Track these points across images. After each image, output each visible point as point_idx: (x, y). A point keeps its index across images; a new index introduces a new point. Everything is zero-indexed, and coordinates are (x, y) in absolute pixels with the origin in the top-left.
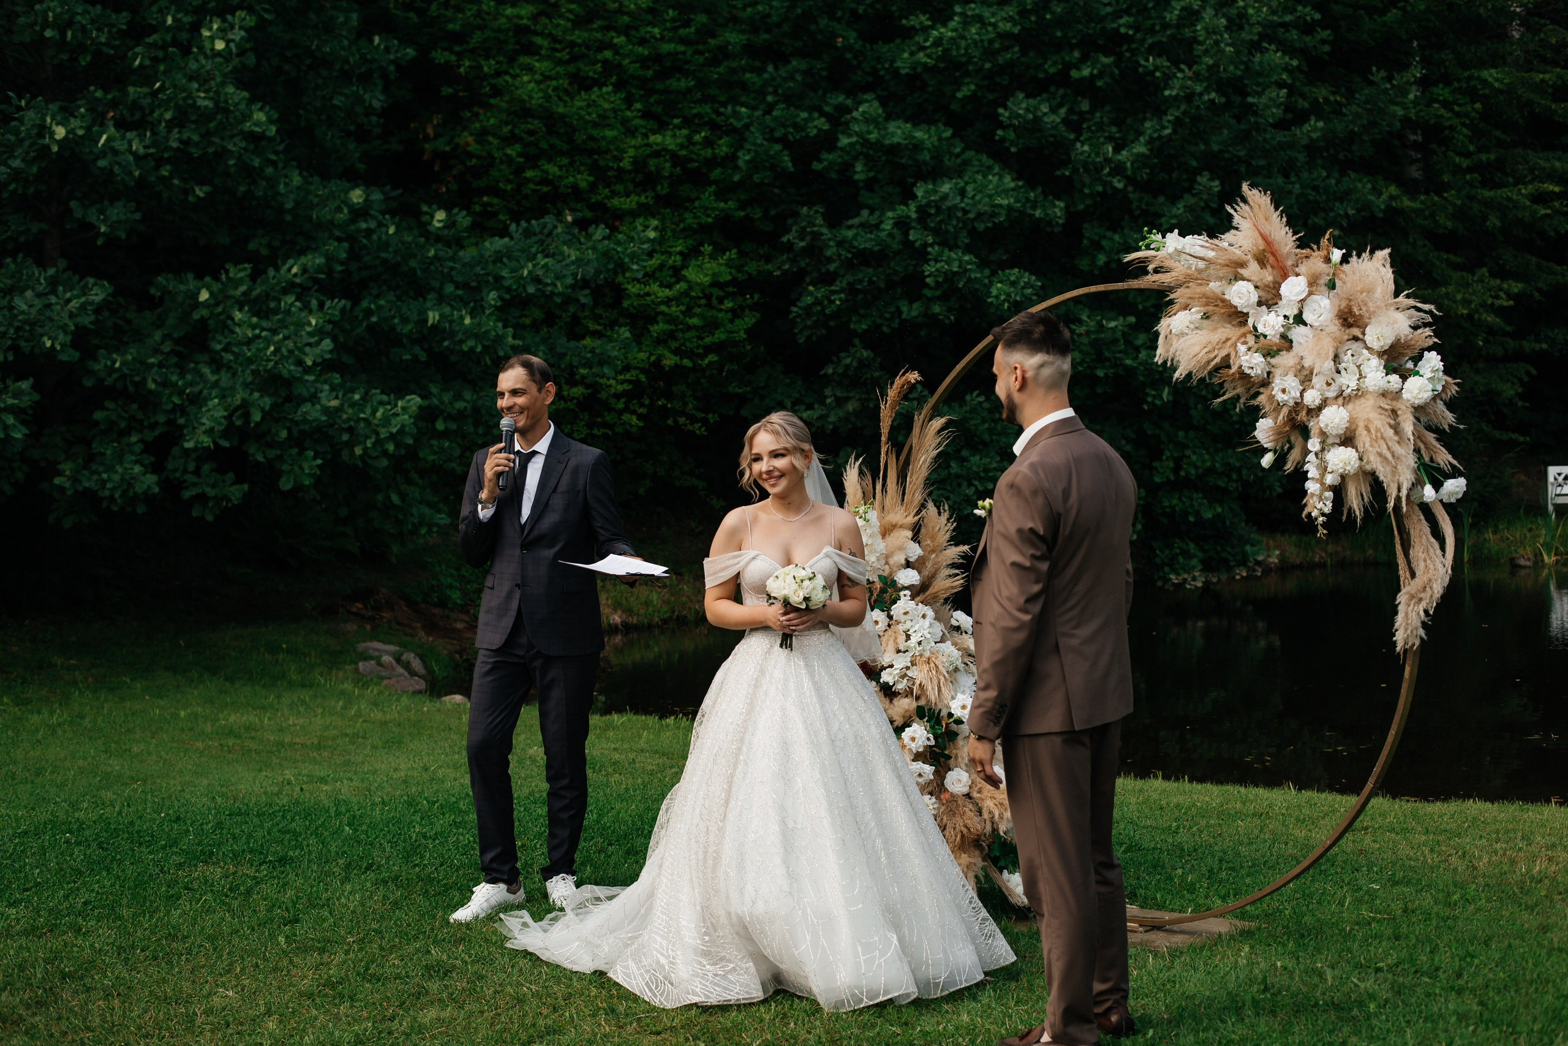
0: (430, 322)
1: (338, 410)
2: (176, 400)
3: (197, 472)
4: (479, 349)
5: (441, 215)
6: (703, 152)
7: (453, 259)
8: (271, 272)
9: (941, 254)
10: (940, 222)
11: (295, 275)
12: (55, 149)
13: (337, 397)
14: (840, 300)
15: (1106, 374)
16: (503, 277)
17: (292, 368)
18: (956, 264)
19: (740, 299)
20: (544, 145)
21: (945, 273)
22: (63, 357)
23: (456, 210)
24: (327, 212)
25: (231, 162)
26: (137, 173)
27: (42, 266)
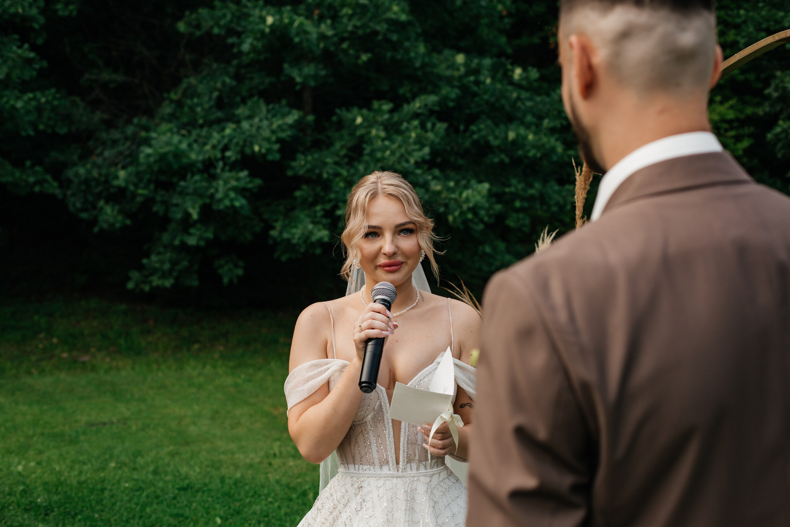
0: (510, 139)
1: (439, 193)
2: (342, 184)
4: (539, 155)
5: (518, 72)
7: (530, 99)
8: (405, 106)
11: (420, 108)
12: (267, 30)
13: (440, 184)
17: (405, 164)
19: (741, 131)
22: (270, 158)
23: (530, 68)
24: (442, 70)
25: (380, 38)
26: (322, 45)
27: (268, 103)
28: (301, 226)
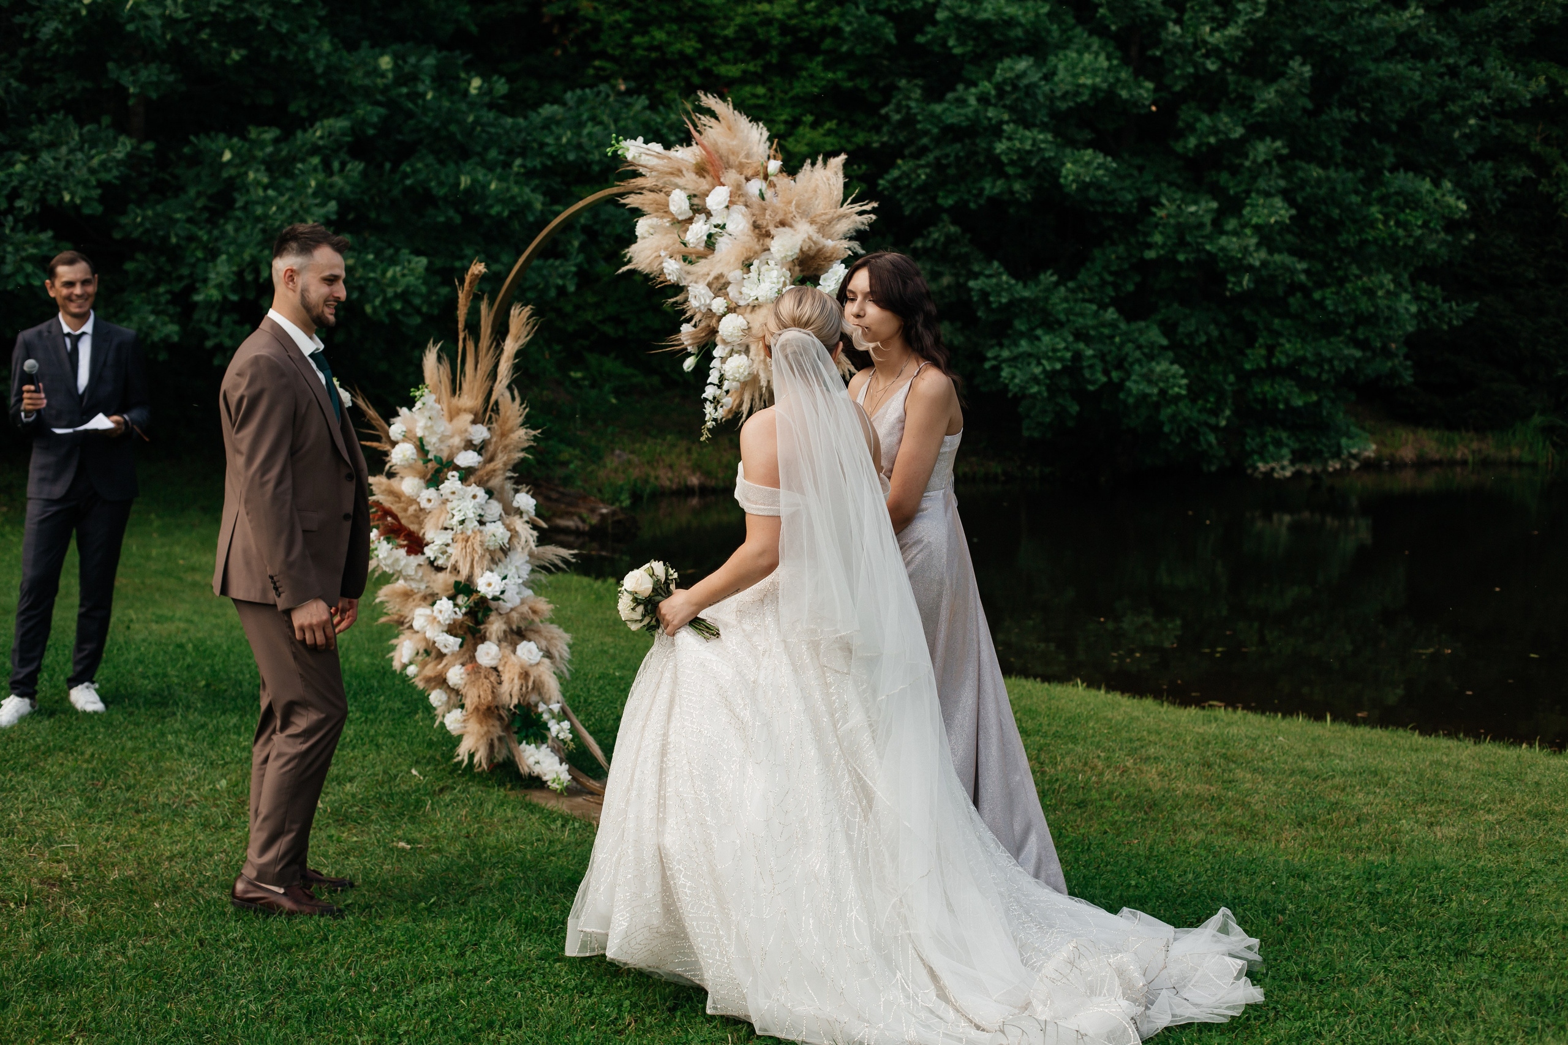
0: (462, 186)
2: (200, 254)
3: (218, 324)
4: (506, 214)
5: (476, 82)
6: (813, 22)
8: (299, 134)
9: (1015, 132)
10: (1017, 99)
11: (321, 138)
12: (84, 12)
13: (352, 257)
14: (927, 174)
15: (1187, 260)
16: (548, 145)
18: (1030, 142)
20: (654, 11)
21: (1018, 151)
22: (87, 211)
23: (495, 78)
24: (358, 78)
25: (260, 28)
26: (169, 37)
27: (81, 123)
28: (135, 318)
